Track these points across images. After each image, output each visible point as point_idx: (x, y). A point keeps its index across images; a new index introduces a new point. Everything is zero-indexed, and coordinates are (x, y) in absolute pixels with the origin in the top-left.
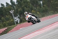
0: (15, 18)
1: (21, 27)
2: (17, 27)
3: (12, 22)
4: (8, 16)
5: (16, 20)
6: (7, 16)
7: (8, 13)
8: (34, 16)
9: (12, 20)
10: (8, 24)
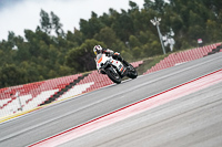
0: (164, 38)
1: (179, 60)
2: (167, 59)
3: (155, 46)
4: (144, 31)
5: (166, 44)
6: (141, 32)
7: (144, 26)
8: (120, 59)
9: (155, 43)
10: (146, 51)
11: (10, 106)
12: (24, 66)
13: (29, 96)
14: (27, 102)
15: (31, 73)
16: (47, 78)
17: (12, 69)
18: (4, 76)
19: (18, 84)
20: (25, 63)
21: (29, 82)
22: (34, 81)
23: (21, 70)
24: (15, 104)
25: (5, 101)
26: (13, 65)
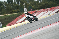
11: (46, 13)
12: (50, 3)
13: (51, 11)
14: (51, 12)
15: (52, 5)
16: (56, 6)
17: (47, 4)
18: (45, 5)
19: (49, 8)
20: (51, 2)
21: (52, 7)
22: (53, 7)
23: (49, 4)
24: (48, 13)
25: (45, 12)
26: (47, 3)
